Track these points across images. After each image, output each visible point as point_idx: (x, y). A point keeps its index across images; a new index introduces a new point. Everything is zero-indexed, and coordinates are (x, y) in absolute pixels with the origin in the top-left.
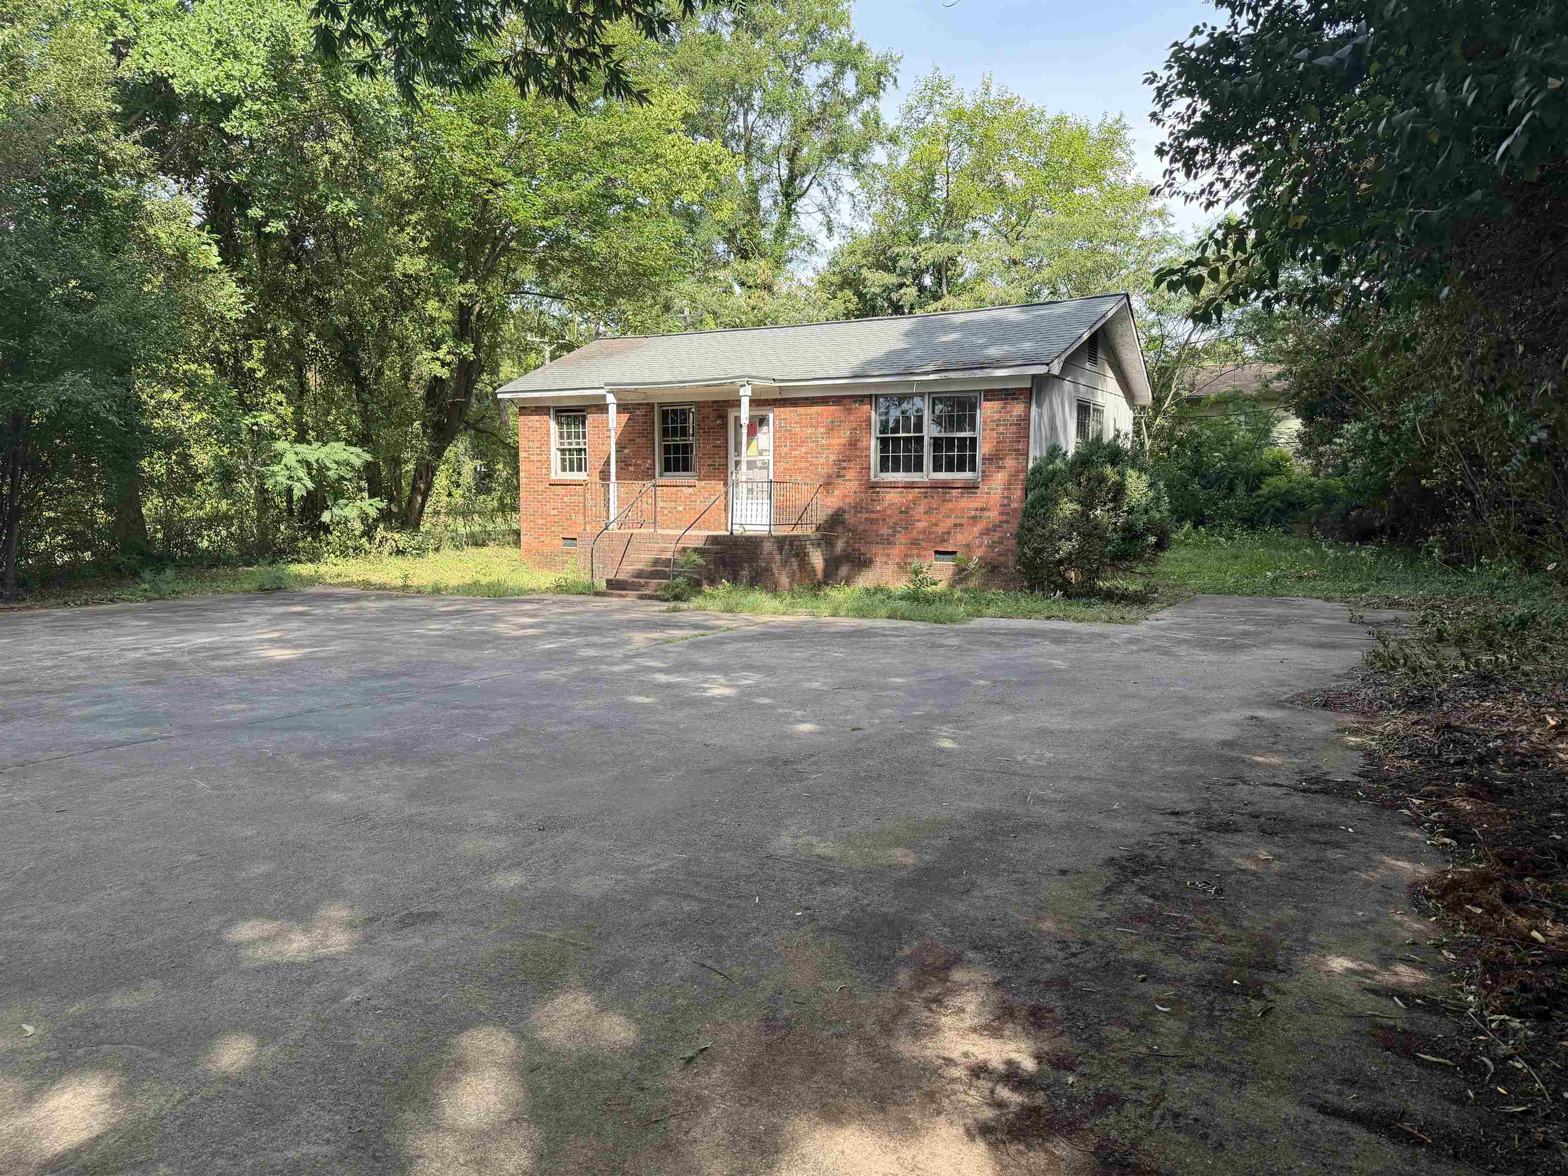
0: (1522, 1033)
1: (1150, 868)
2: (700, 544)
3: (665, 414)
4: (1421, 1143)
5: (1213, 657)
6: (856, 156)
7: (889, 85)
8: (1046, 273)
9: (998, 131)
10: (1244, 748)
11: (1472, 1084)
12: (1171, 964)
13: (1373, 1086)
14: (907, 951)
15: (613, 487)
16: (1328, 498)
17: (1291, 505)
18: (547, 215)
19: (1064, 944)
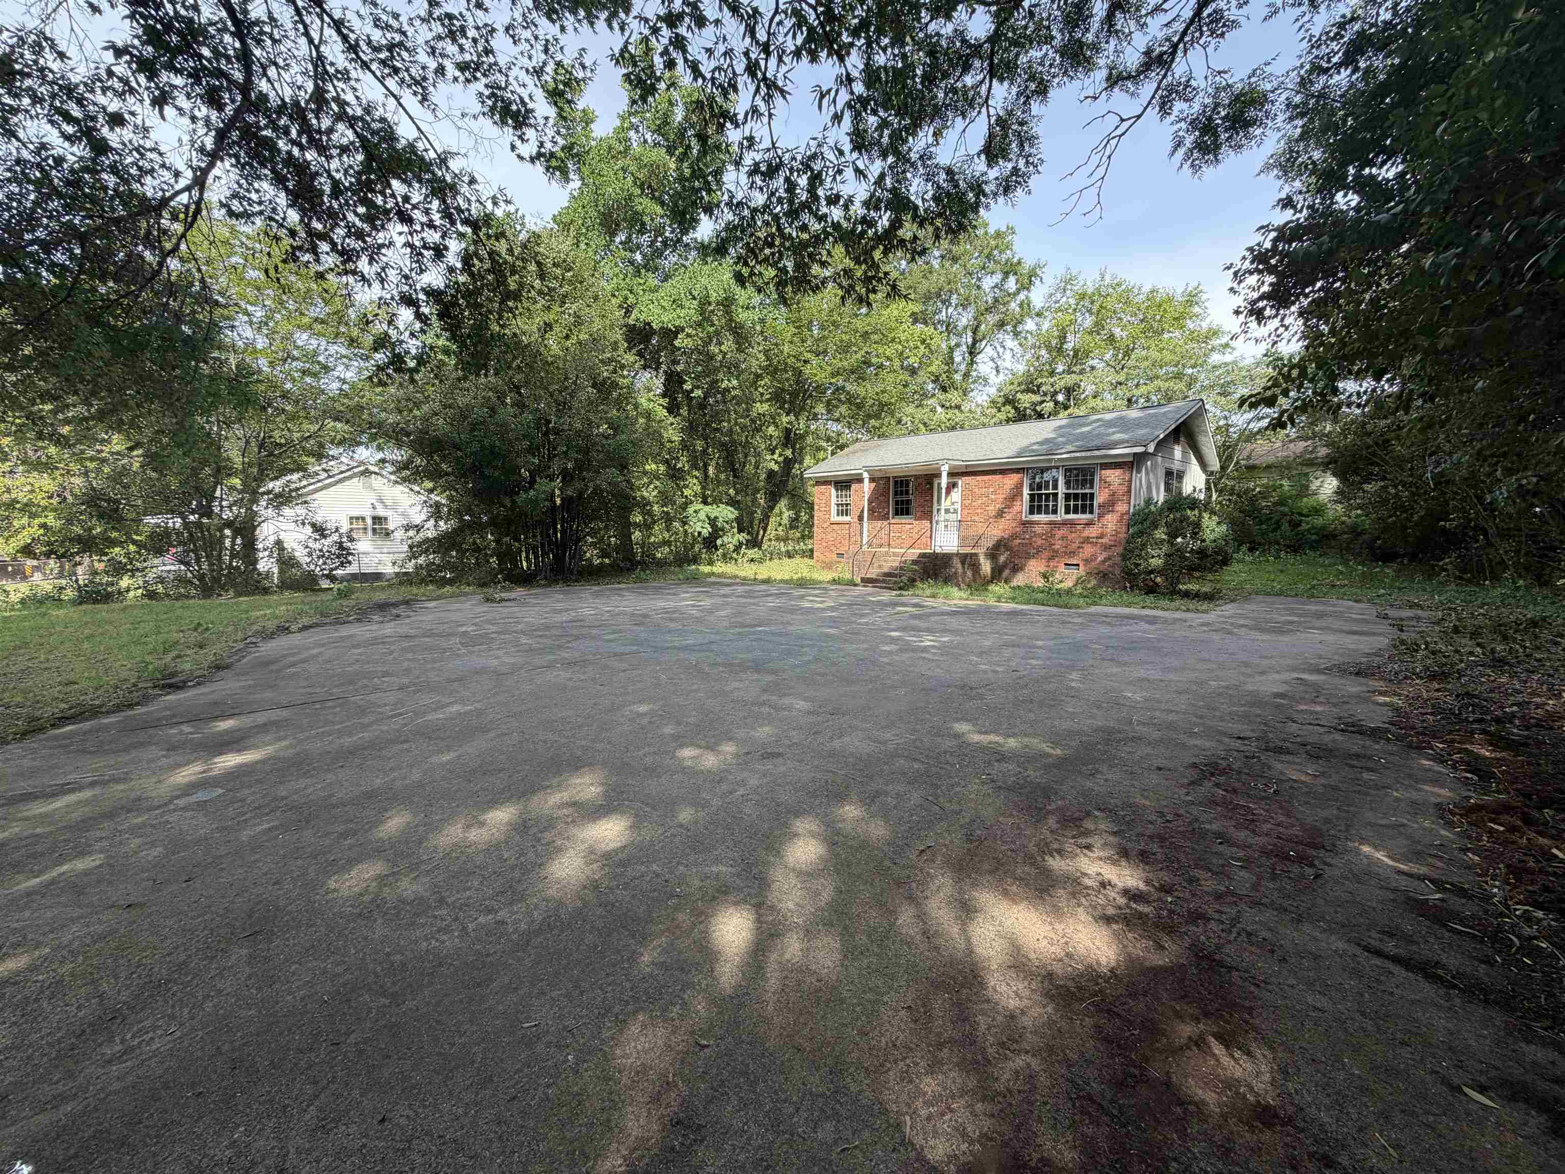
0: (1545, 923)
1: (1223, 772)
2: (915, 558)
3: (896, 482)
4: (1454, 986)
5: (1266, 637)
6: (1015, 327)
7: (1038, 282)
8: (1143, 390)
9: (1110, 303)
10: (1292, 698)
11: (1499, 952)
12: (1242, 835)
13: (1409, 939)
14: (1053, 806)
15: (865, 525)
16: (1355, 531)
17: (1326, 537)
18: (833, 375)
19: (1162, 814)
